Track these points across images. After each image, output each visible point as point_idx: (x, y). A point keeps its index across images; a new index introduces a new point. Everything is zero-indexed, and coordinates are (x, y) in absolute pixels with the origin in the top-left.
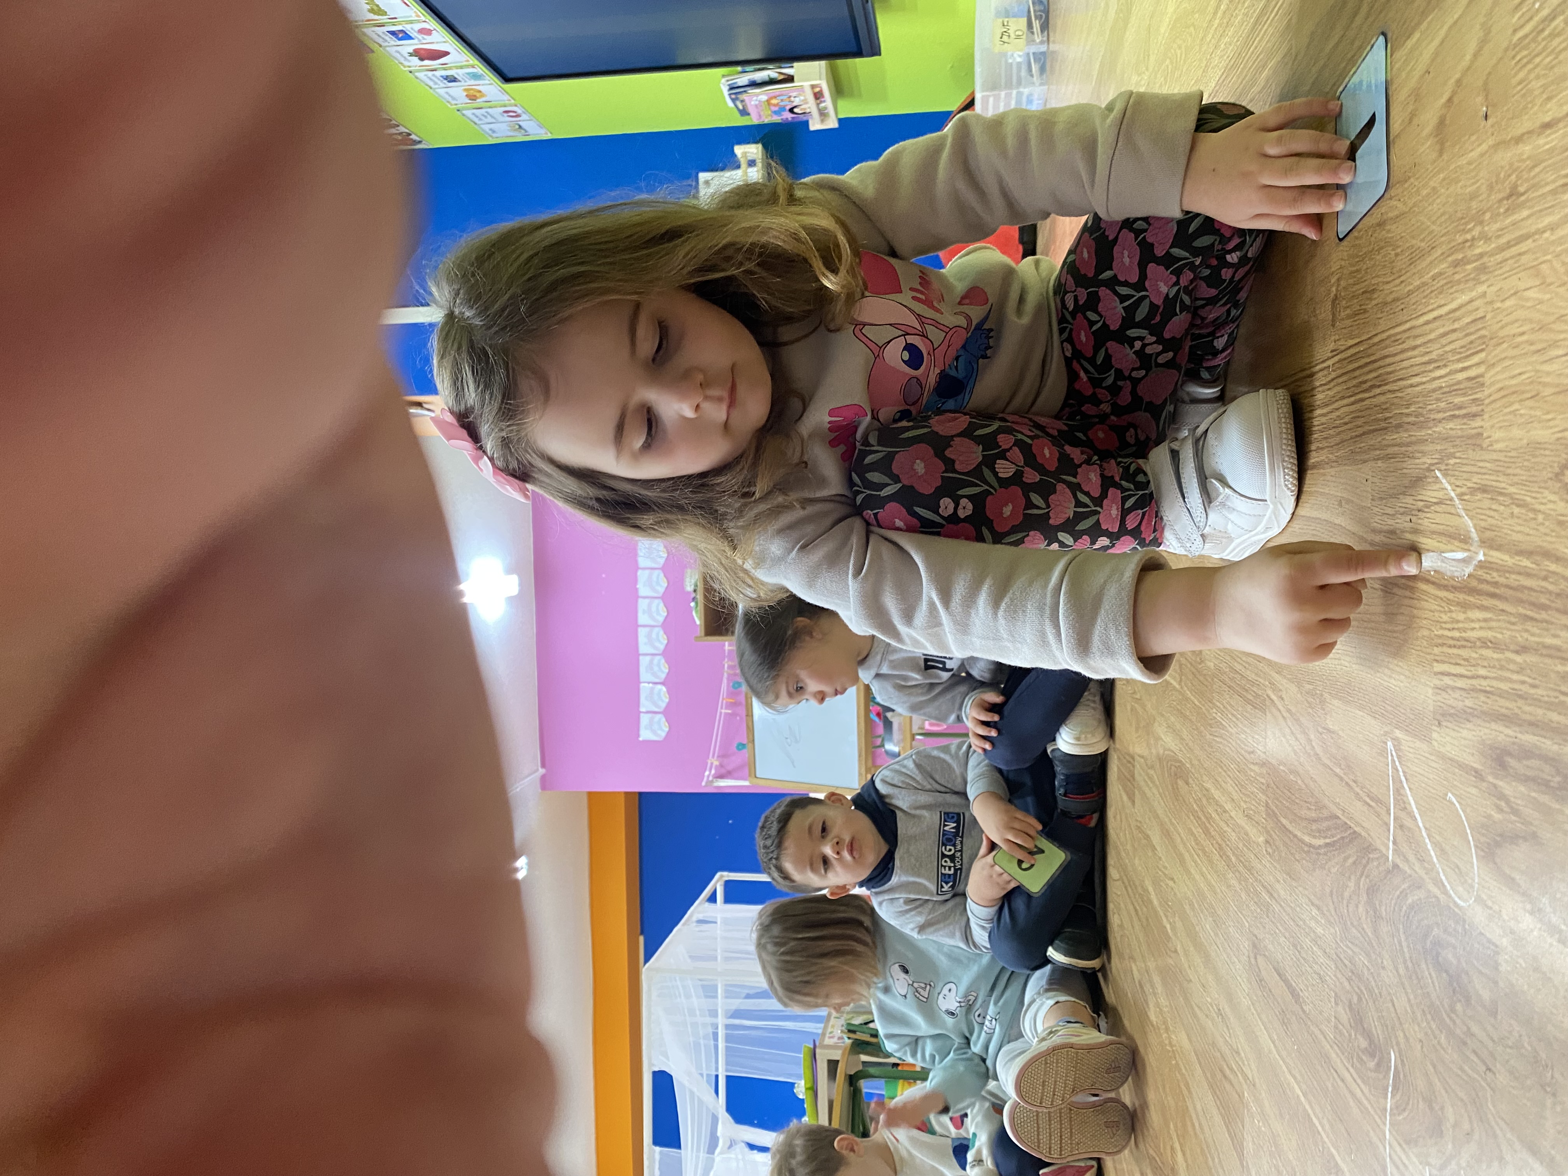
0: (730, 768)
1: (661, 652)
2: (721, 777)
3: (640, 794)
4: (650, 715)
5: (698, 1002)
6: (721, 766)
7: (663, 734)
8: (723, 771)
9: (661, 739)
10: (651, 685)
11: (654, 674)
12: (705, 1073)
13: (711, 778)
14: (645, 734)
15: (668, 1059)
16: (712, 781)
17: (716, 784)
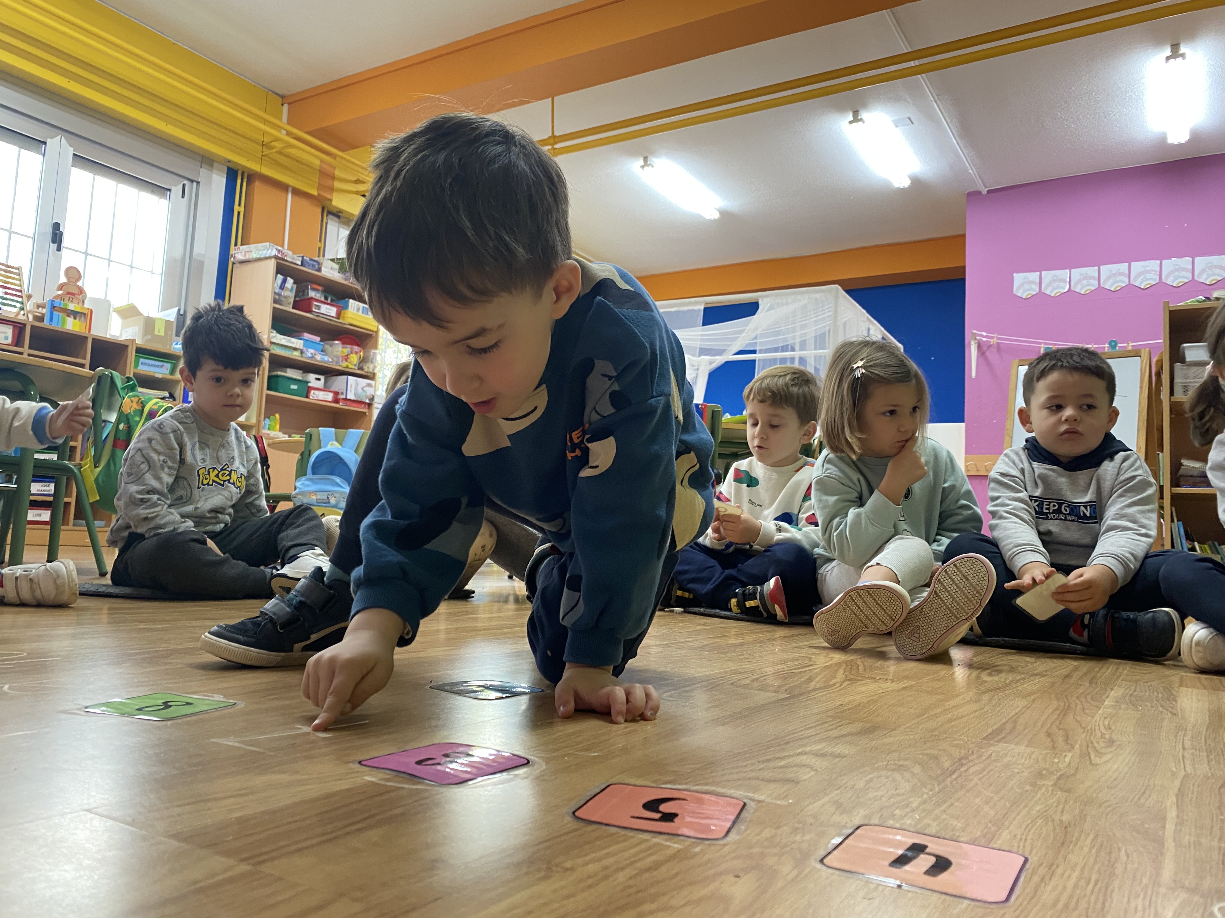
0: (988, 354)
1: (1102, 285)
2: (979, 347)
3: (964, 280)
4: (1038, 281)
5: (811, 332)
6: (990, 346)
7: (1019, 294)
8: (985, 348)
9: (1015, 292)
10: (1068, 280)
11: (1079, 281)
12: (758, 341)
13: (978, 338)
14: (1019, 278)
15: (767, 311)
16: (976, 339)
17: (973, 343)
